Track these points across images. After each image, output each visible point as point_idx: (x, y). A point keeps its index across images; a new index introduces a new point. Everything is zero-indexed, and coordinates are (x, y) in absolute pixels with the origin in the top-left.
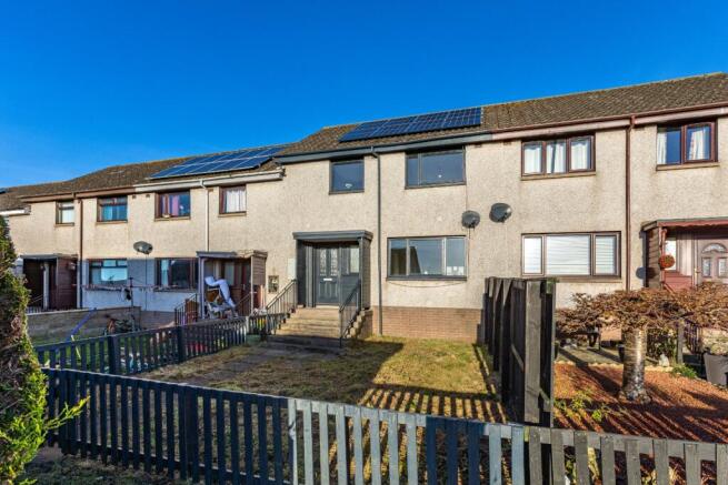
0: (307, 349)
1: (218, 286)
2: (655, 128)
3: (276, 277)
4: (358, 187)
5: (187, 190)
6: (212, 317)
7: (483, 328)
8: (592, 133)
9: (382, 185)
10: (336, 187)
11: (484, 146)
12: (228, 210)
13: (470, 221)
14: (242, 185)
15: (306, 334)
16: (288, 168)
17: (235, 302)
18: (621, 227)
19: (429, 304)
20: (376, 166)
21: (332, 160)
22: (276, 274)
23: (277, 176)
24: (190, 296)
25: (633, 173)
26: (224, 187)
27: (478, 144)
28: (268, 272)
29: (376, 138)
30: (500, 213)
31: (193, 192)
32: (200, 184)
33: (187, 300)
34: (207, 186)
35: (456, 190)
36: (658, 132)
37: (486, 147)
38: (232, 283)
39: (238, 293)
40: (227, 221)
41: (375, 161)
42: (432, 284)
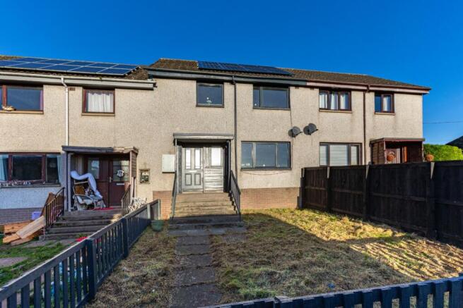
2: (373, 93)
3: (147, 170)
6: (80, 209)
7: (301, 199)
8: (350, 90)
9: (237, 104)
10: (201, 102)
12: (89, 111)
17: (101, 194)
18: (362, 141)
19: (270, 186)
20: (233, 90)
21: (198, 80)
22: (147, 167)
23: (151, 86)
26: (86, 87)
27: (297, 86)
28: (139, 166)
32: (62, 81)
34: (68, 85)
35: (285, 113)
36: (375, 96)
37: (301, 89)
41: (232, 87)
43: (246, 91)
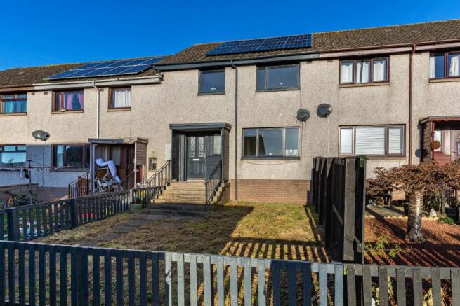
0: (179, 213)
1: (107, 166)
2: (428, 54)
3: (155, 159)
4: (221, 90)
5: (81, 89)
6: (101, 190)
8: (388, 55)
9: (239, 89)
10: (204, 90)
11: (313, 62)
12: (116, 107)
13: (303, 116)
14: (128, 87)
15: (180, 201)
16: (166, 75)
17: (120, 178)
18: (406, 121)
19: (273, 177)
20: (235, 74)
21: (200, 69)
22: (155, 156)
23: (157, 80)
24: (83, 174)
25: (414, 84)
26: (113, 88)
27: (309, 60)
28: (149, 154)
29: (235, 54)
30: (324, 111)
31: (85, 91)
32: (93, 85)
33: (79, 178)
34: (98, 87)
35: (293, 94)
36: (431, 56)
37: (314, 63)
38: (118, 164)
39: (123, 172)
40: (115, 115)
41: (234, 71)
42: (274, 162)
43: (248, 74)
